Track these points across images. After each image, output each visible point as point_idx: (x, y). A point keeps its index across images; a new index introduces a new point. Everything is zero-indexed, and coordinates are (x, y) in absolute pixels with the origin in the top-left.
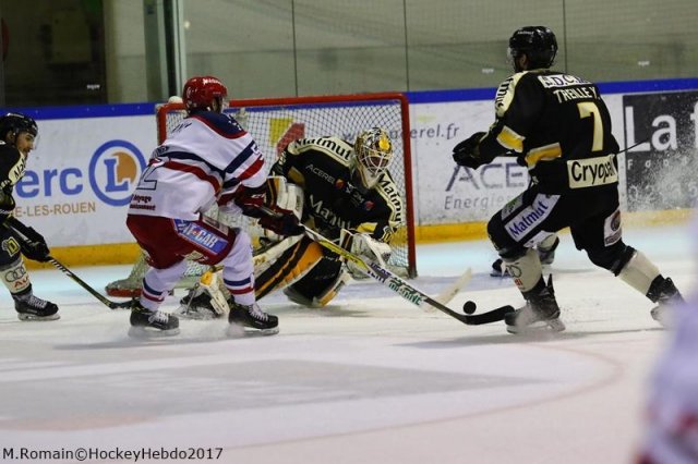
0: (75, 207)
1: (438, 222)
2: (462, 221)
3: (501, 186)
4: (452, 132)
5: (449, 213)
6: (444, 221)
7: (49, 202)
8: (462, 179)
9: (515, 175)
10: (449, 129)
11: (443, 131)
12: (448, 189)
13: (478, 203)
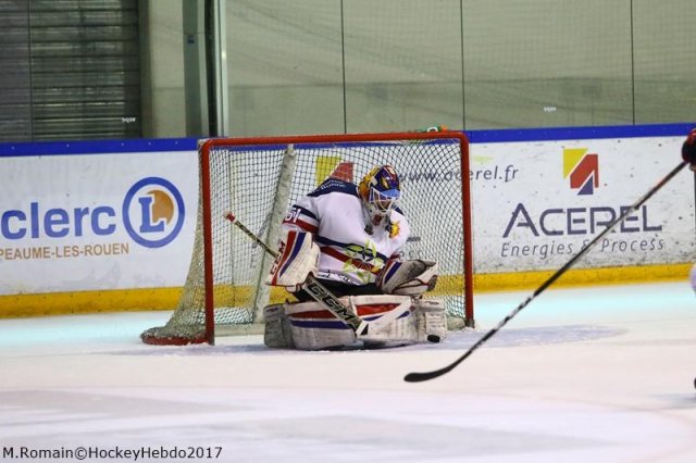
0: (107, 247)
1: (493, 271)
2: (520, 270)
3: (561, 233)
4: (510, 174)
5: (506, 261)
6: (501, 269)
7: (81, 242)
8: (520, 225)
9: (575, 221)
10: (507, 171)
11: (501, 173)
12: (506, 235)
13: (537, 251)
